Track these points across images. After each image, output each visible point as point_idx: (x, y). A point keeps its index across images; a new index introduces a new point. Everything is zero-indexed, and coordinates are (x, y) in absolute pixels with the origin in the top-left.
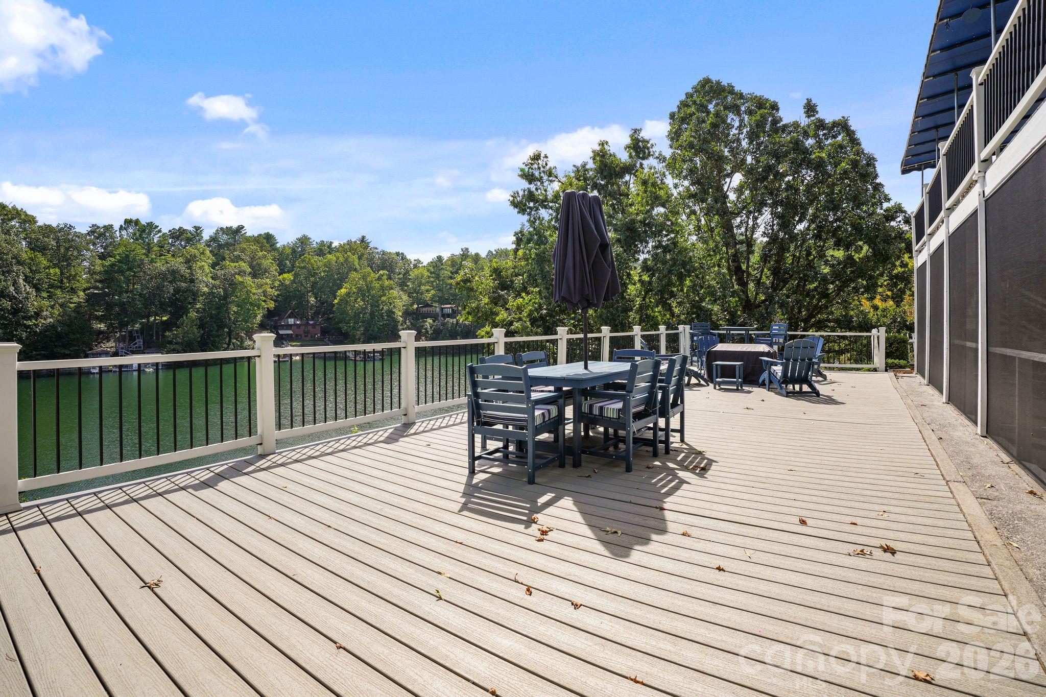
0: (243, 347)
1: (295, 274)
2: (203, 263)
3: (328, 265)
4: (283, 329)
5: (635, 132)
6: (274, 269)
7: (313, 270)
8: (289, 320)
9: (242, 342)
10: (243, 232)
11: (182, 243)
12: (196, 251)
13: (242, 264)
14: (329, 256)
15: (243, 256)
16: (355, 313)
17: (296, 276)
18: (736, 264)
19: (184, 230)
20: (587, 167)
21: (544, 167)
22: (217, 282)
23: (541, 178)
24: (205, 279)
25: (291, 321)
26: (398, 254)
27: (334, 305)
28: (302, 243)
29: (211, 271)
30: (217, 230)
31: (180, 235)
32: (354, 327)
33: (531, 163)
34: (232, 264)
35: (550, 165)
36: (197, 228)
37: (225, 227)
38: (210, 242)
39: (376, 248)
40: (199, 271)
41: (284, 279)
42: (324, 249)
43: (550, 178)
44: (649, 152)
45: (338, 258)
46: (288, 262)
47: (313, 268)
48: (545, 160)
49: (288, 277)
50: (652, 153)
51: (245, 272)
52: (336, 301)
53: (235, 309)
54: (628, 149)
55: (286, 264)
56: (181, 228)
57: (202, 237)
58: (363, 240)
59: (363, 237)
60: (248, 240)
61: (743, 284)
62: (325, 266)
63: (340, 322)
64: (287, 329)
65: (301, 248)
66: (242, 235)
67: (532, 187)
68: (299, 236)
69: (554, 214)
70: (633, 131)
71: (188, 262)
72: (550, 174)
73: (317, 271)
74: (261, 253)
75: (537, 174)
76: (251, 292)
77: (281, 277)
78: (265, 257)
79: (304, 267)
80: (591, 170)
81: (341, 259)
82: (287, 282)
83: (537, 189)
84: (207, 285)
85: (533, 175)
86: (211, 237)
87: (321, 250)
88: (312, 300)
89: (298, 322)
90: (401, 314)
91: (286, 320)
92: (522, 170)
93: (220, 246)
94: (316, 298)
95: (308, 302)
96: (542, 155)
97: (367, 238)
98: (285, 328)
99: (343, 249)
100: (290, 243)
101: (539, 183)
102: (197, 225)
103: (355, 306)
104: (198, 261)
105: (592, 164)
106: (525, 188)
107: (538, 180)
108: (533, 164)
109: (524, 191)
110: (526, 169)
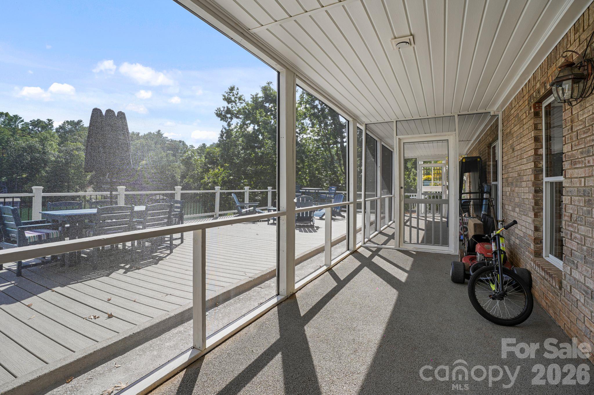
2: (52, 142)
10: (82, 124)
11: (40, 129)
12: (48, 135)
13: (79, 144)
15: (80, 139)
16: (151, 175)
19: (41, 121)
20: (258, 96)
21: (236, 95)
22: (61, 154)
23: (236, 100)
24: (53, 152)
26: (180, 142)
27: (137, 171)
29: (57, 147)
30: (65, 122)
31: (37, 124)
33: (229, 92)
34: (72, 144)
35: (240, 93)
36: (49, 120)
37: (69, 121)
38: (60, 129)
39: (167, 138)
40: (49, 148)
43: (241, 101)
48: (237, 91)
51: (80, 149)
52: (139, 168)
53: (73, 171)
56: (38, 120)
57: (53, 126)
59: (159, 131)
60: (85, 129)
66: (81, 126)
67: (230, 106)
69: (242, 121)
71: (43, 141)
72: (240, 99)
75: (233, 98)
80: (261, 97)
83: (232, 107)
84: (54, 156)
85: (230, 99)
86: (60, 126)
90: (179, 177)
92: (224, 96)
93: (66, 132)
96: (236, 88)
97: (161, 132)
99: (146, 137)
101: (234, 104)
102: (50, 119)
103: (151, 171)
104: (49, 140)
105: (261, 94)
106: (225, 106)
107: (233, 102)
108: (230, 93)
109: (224, 108)
110: (227, 96)
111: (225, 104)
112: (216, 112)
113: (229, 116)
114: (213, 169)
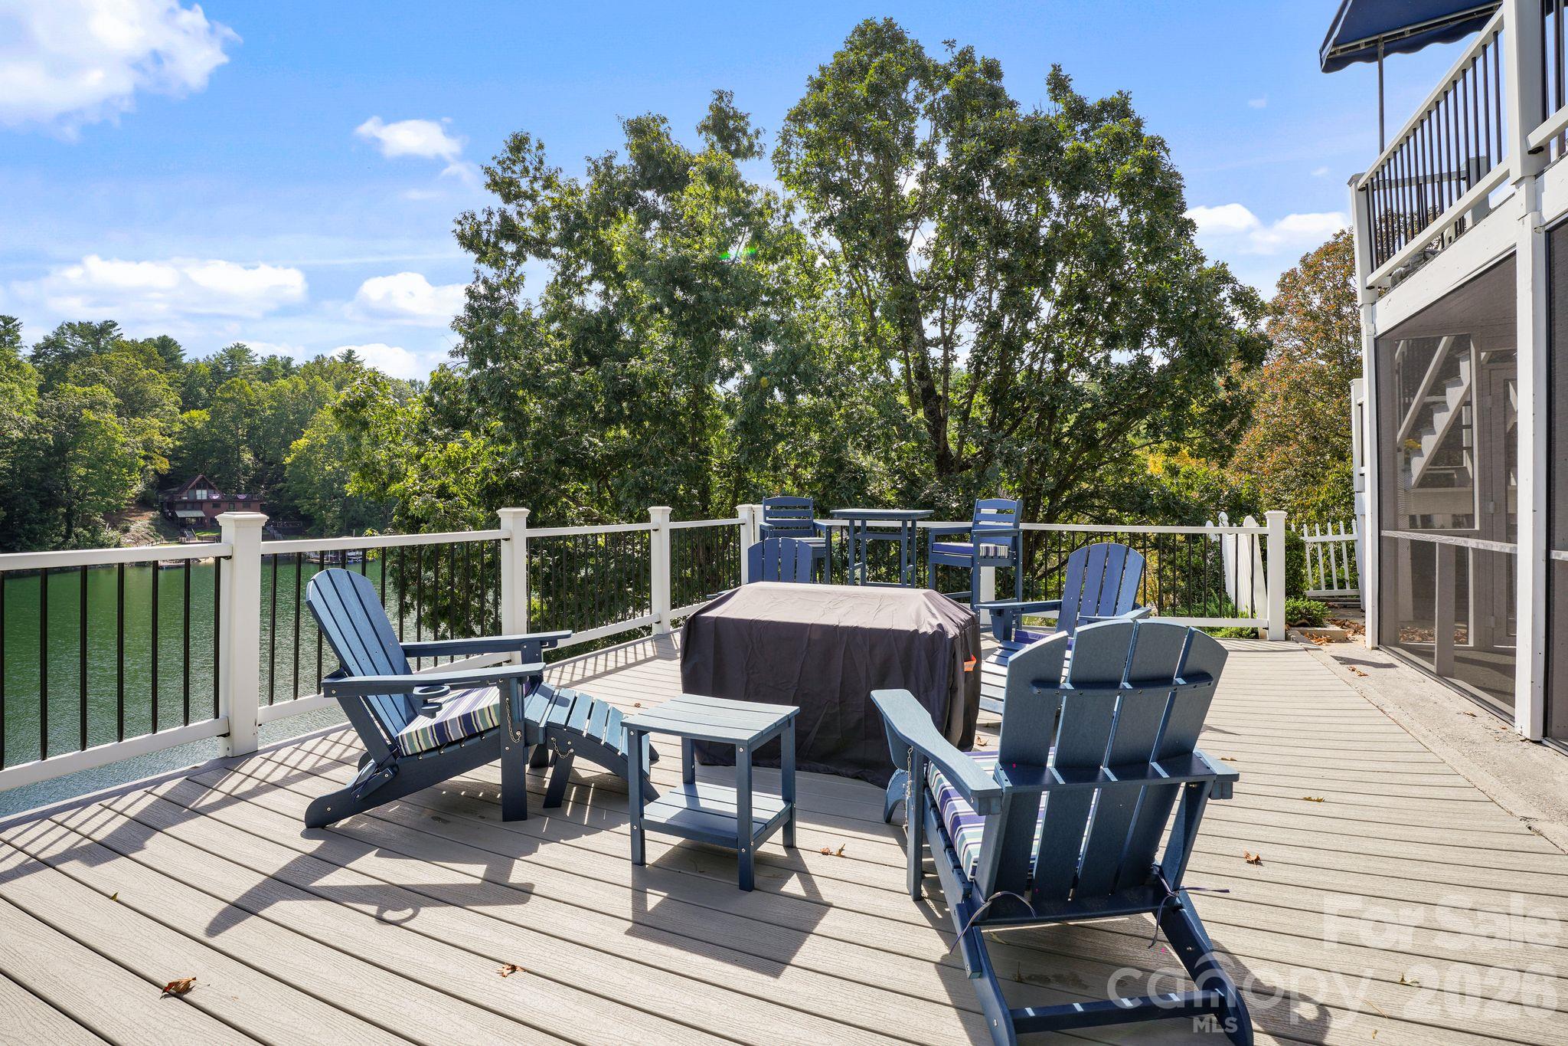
0: (96, 541)
1: (213, 411)
2: (16, 385)
3: (278, 396)
4: (185, 509)
5: (721, 98)
6: (171, 400)
7: (249, 404)
8: (198, 492)
9: (95, 532)
10: (116, 334)
13: (101, 389)
14: (282, 382)
15: (105, 376)
16: (324, 480)
17: (215, 414)
18: (925, 384)
20: (616, 163)
21: (537, 169)
23: (533, 191)
25: (202, 494)
27: (284, 467)
28: (232, 357)
29: (33, 400)
30: (61, 328)
32: (322, 507)
33: (509, 159)
34: (78, 389)
35: (550, 164)
36: (6, 320)
37: (77, 323)
41: (191, 420)
42: (272, 370)
43: (553, 193)
44: (751, 146)
45: (296, 386)
46: (203, 391)
47: (249, 401)
48: (540, 153)
49: (199, 417)
50: (756, 149)
51: (104, 404)
52: (288, 460)
53: (81, 471)
54: (704, 133)
55: (199, 394)
57: (20, 338)
58: (349, 356)
60: (120, 347)
61: (937, 425)
62: (272, 397)
63: (297, 497)
64: (193, 509)
65: (232, 367)
66: (112, 339)
67: (511, 209)
68: (230, 345)
69: (559, 269)
70: (716, 96)
72: (550, 184)
73: (257, 407)
74: (145, 372)
75: (524, 184)
76: (114, 440)
77: (186, 416)
78: (152, 378)
79: (232, 399)
80: (624, 169)
81: (303, 387)
82: (198, 426)
83: (521, 216)
84: (20, 426)
85: (513, 183)
87: (269, 371)
88: (247, 457)
89: (215, 497)
91: (191, 493)
92: (488, 171)
94: (256, 455)
95: (239, 460)
96: (533, 144)
97: (356, 355)
98: (189, 506)
99: (309, 370)
100: (211, 357)
101: (528, 204)
102: (8, 315)
103: (324, 469)
105: (624, 159)
106: (495, 210)
107: (527, 196)
108: (514, 162)
109: (490, 214)
110: (499, 170)
111: (496, 201)
112: (459, 228)
113: (510, 247)
114: (444, 440)
